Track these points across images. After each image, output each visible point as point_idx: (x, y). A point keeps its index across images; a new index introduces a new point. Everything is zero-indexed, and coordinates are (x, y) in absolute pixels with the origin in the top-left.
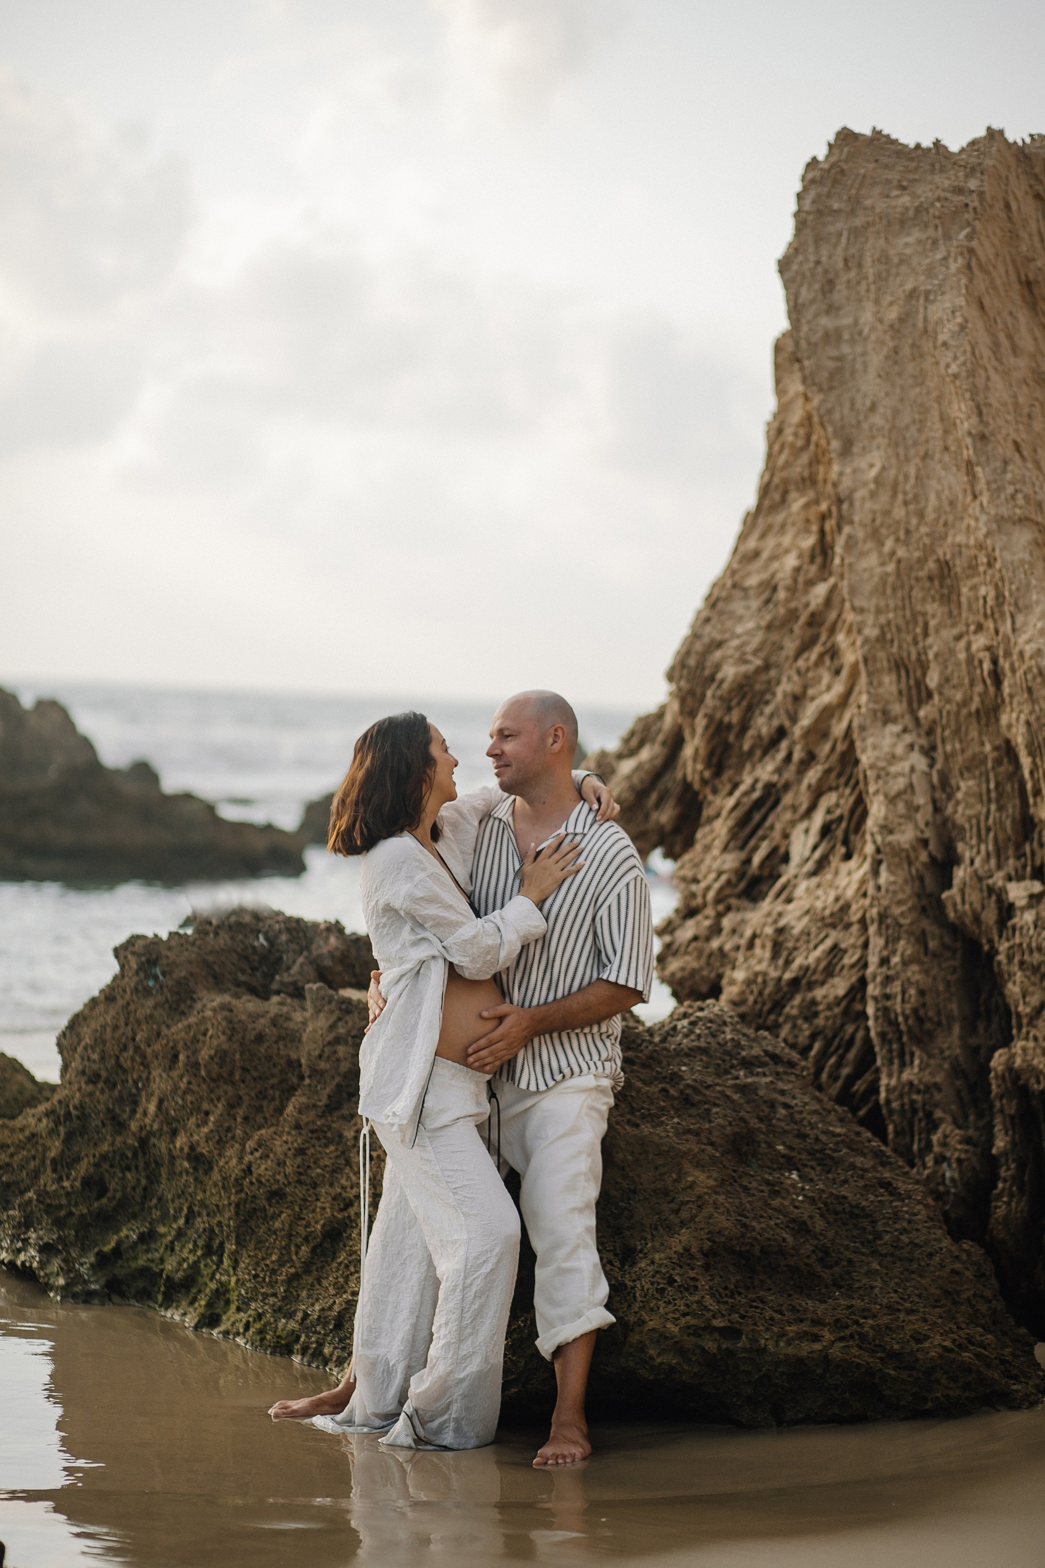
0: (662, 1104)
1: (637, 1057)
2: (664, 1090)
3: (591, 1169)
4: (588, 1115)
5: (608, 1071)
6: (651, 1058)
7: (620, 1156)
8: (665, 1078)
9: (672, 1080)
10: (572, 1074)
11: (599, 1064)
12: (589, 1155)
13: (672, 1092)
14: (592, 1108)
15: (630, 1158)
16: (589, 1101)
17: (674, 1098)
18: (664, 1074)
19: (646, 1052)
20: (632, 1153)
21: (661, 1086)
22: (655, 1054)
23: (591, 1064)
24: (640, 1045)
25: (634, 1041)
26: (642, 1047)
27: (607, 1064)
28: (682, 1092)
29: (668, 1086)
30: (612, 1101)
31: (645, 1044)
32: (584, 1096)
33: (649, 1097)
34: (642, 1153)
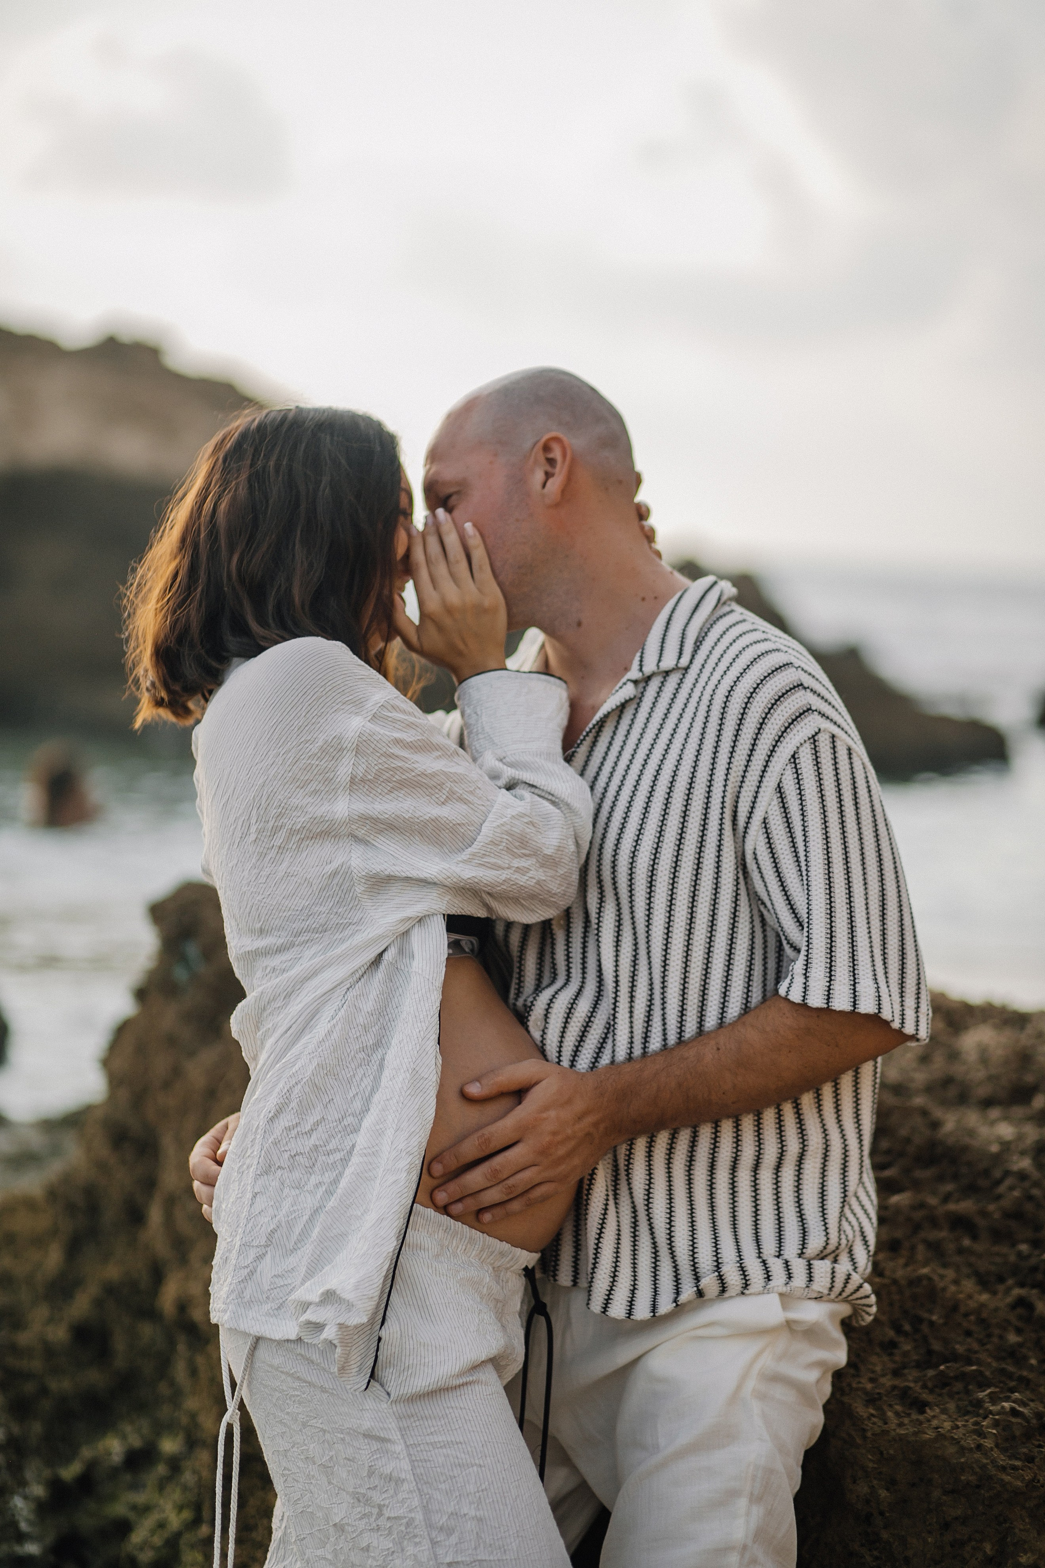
0: (1013, 1338)
1: (984, 1213)
2: (1021, 1302)
3: (760, 1535)
4: (762, 1397)
6: (1017, 1215)
7: (863, 1489)
8: (1035, 1269)
10: (724, 1290)
11: (798, 1267)
12: (755, 1499)
14: (776, 1378)
15: (883, 1493)
16: (767, 1361)
18: (1033, 1261)
19: (1006, 1203)
20: (891, 1483)
21: (1017, 1292)
22: (1029, 1207)
23: (776, 1267)
24: (999, 1182)
25: (986, 1173)
26: (1002, 1189)
27: (822, 1268)
29: (1033, 1294)
30: (840, 1356)
31: (1008, 1182)
32: (752, 1347)
33: (982, 1321)
34: (913, 1485)
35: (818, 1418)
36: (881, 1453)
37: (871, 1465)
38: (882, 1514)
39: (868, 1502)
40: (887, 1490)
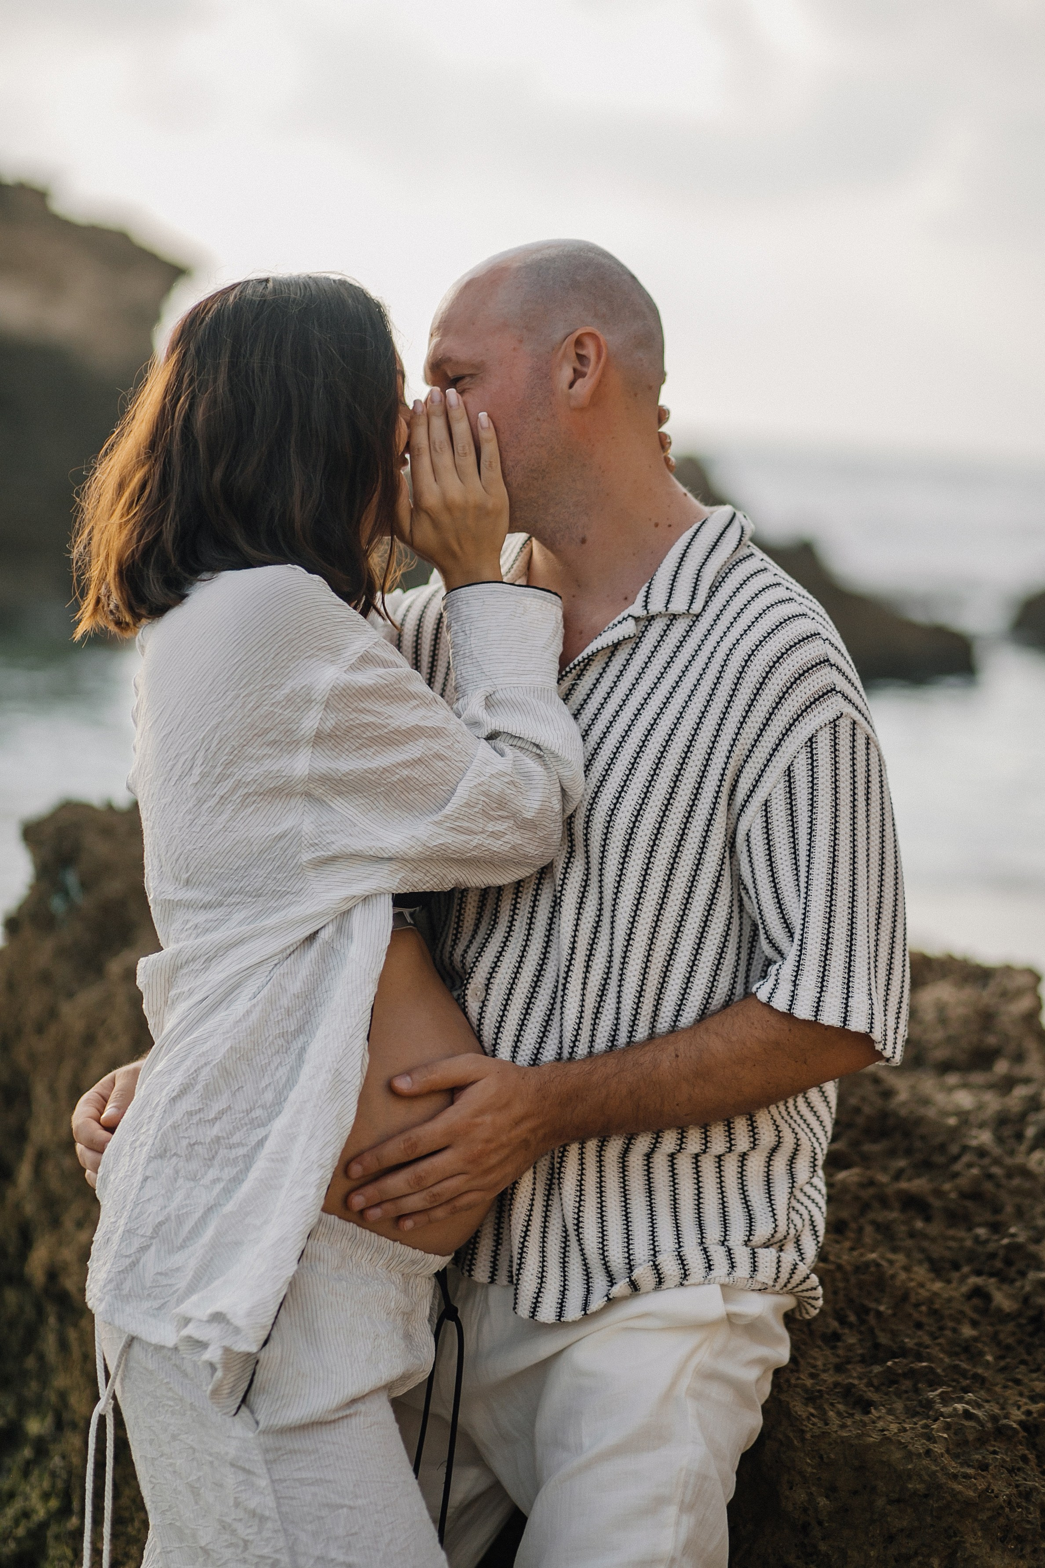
0: (967, 1332)
1: (938, 1193)
2: (977, 1292)
4: (697, 1396)
5: (766, 1273)
6: (975, 1195)
7: (801, 1496)
8: (993, 1256)
9: (1009, 1262)
10: (660, 1281)
11: (742, 1255)
12: (686, 1508)
13: (1002, 1300)
14: (711, 1376)
15: (822, 1501)
16: (704, 1357)
17: (1003, 1317)
18: (991, 1247)
19: (963, 1182)
20: (831, 1491)
21: (974, 1280)
22: (988, 1186)
23: (718, 1255)
24: (956, 1158)
25: (943, 1147)
26: (958, 1167)
27: (767, 1257)
28: (1026, 1300)
29: (990, 1284)
30: (782, 1354)
31: (966, 1159)
32: (688, 1342)
33: (934, 1313)
34: (855, 1493)
35: (755, 1421)
36: (821, 1457)
37: (809, 1470)
38: (820, 1523)
39: (805, 1510)
40: (827, 1497)
